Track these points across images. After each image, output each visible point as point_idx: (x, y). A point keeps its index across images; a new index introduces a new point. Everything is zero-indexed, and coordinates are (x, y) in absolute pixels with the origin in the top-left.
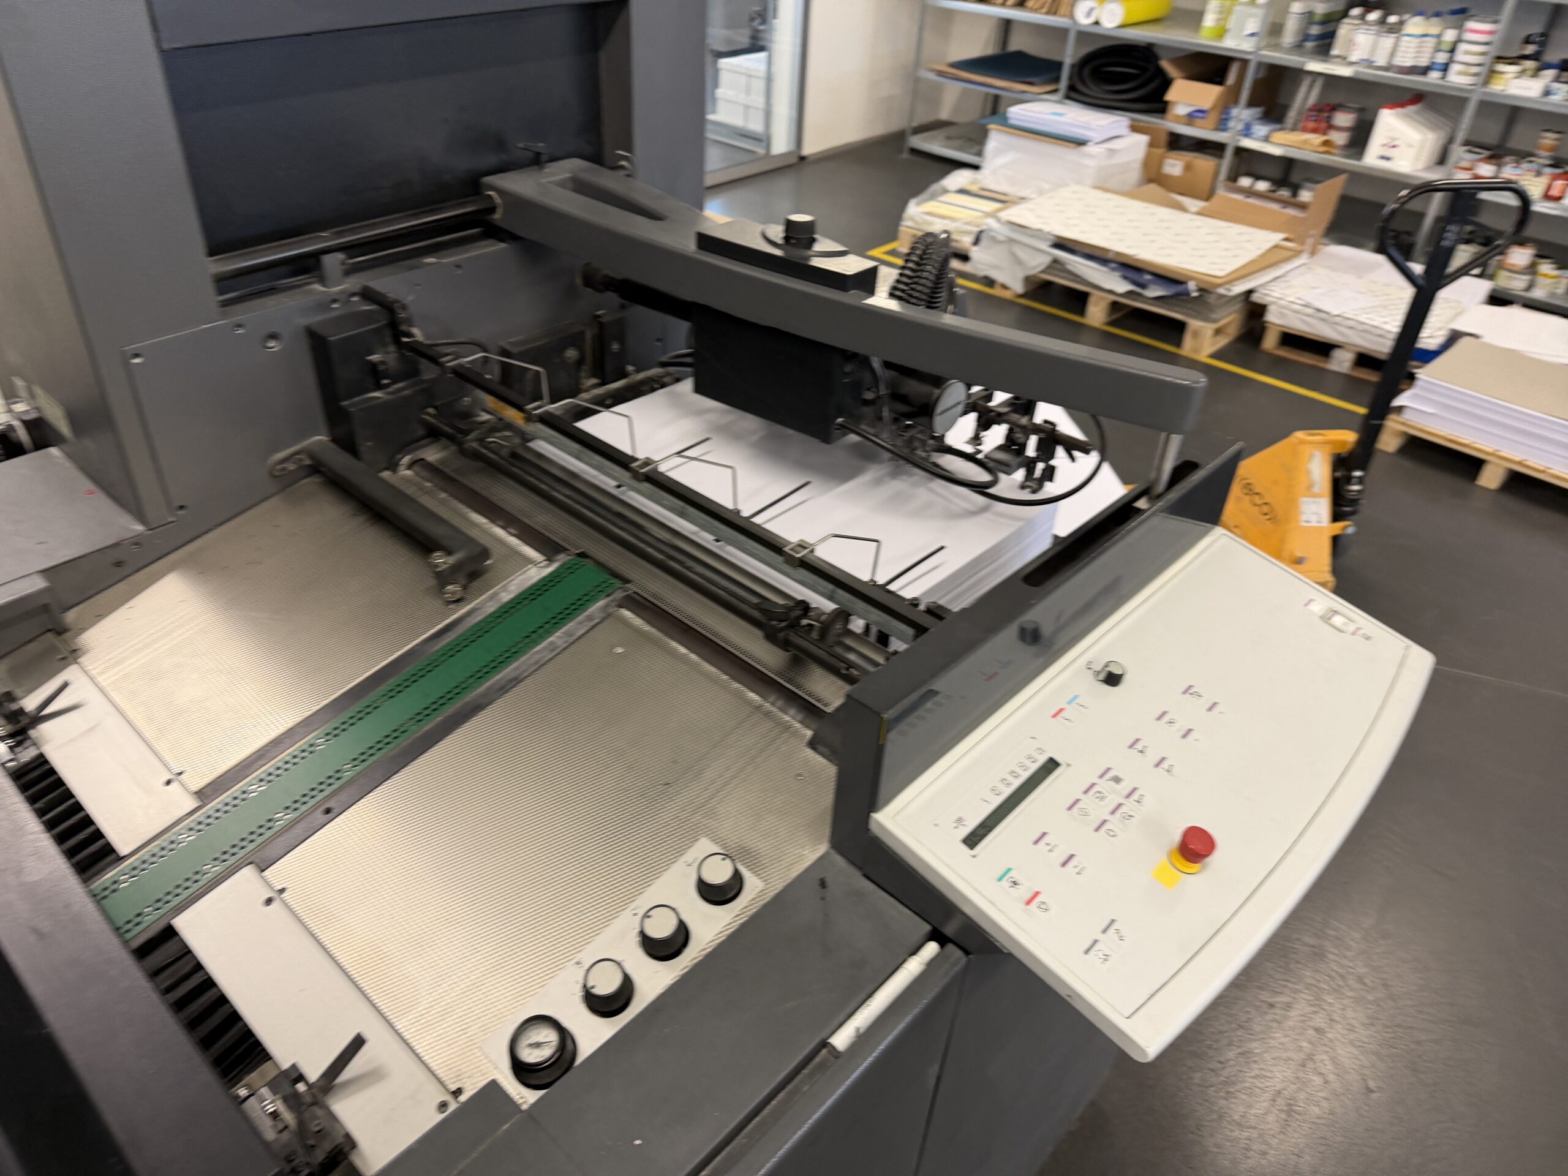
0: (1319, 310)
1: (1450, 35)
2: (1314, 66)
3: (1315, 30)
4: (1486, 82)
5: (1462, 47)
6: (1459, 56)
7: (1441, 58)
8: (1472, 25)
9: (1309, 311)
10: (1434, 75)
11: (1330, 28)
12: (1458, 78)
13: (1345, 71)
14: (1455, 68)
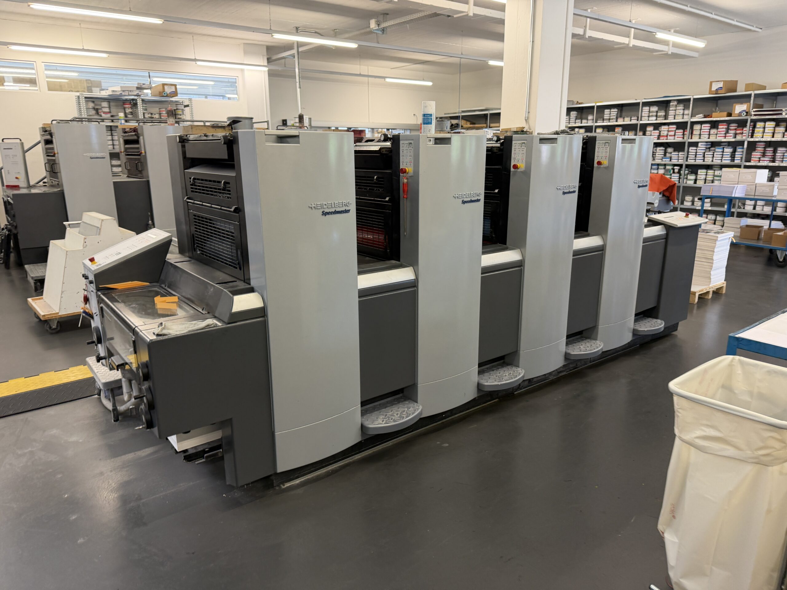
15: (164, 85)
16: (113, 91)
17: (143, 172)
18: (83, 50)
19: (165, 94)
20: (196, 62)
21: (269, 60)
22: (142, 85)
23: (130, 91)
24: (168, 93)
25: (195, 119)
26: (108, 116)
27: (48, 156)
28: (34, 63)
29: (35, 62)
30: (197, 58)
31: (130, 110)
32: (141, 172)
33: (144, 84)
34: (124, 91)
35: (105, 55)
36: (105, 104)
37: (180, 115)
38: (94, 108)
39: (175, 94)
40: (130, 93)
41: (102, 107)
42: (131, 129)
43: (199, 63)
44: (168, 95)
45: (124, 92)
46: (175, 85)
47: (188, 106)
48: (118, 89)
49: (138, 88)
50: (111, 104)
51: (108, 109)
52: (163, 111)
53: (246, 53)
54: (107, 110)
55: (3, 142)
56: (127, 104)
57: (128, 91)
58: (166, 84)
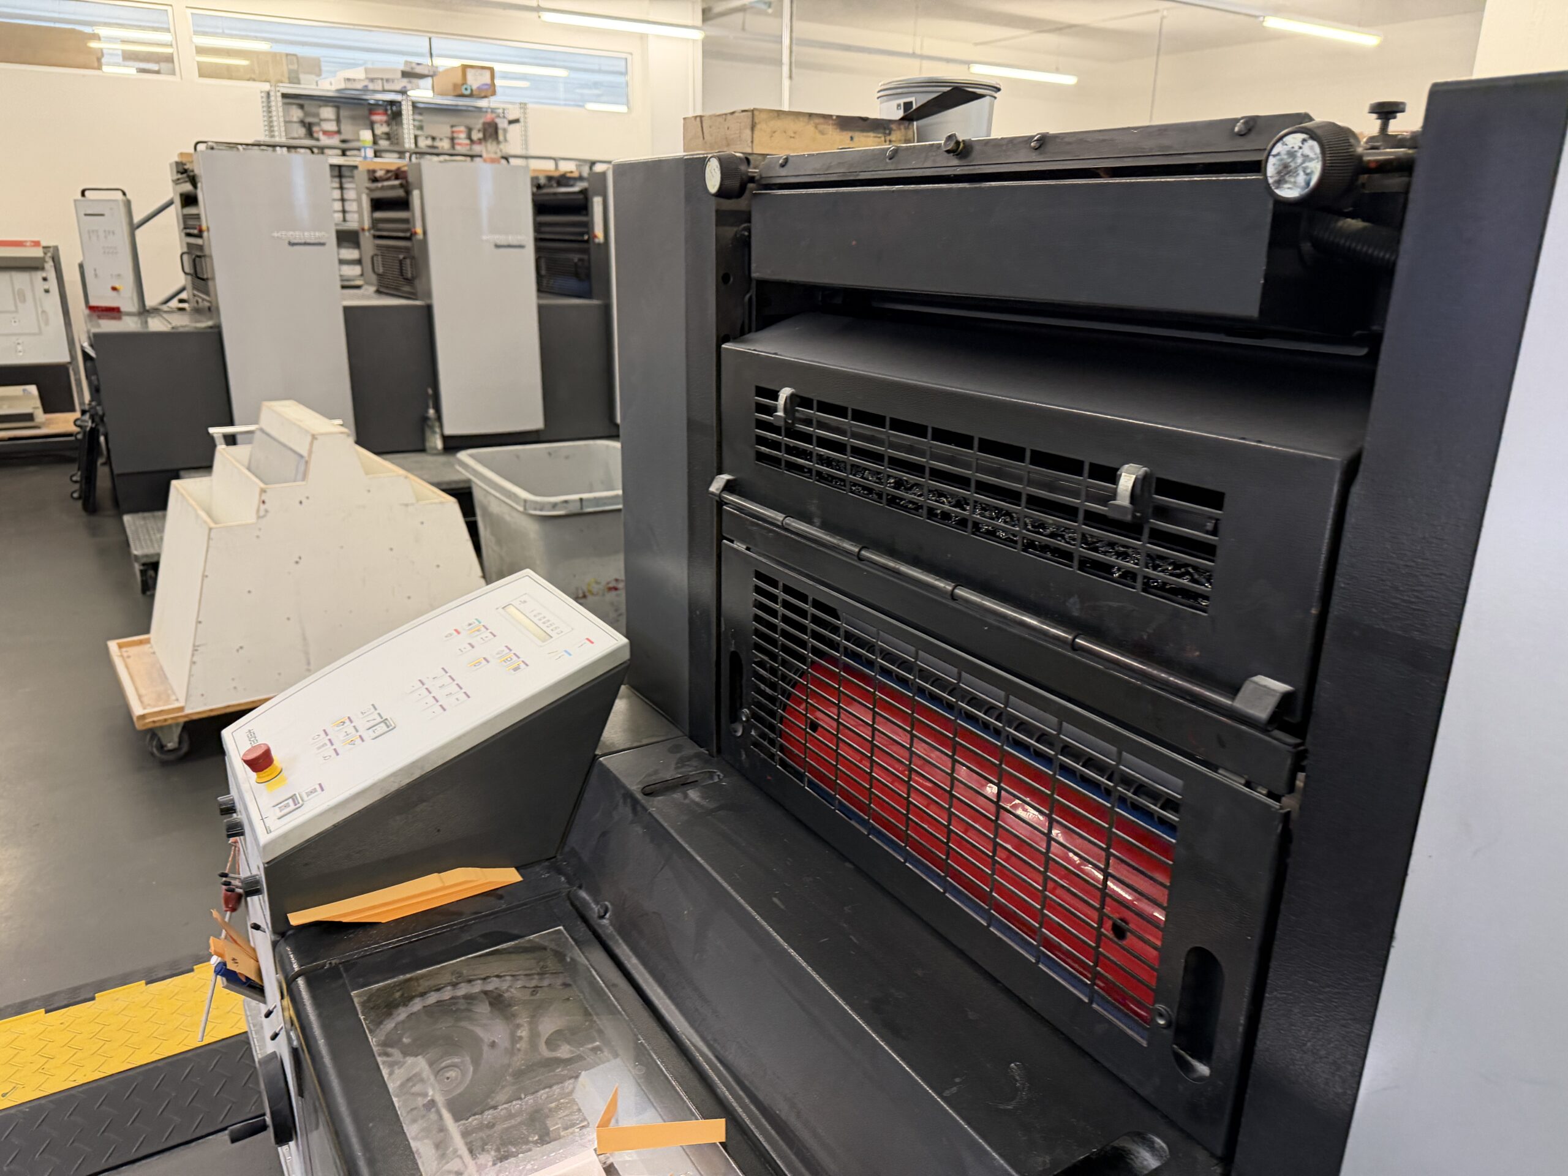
15: (465, 68)
16: (349, 80)
17: (417, 282)
19: (466, 90)
20: (542, 15)
21: (706, 14)
22: (414, 65)
23: (388, 80)
24: (474, 88)
25: (532, 152)
26: (335, 141)
27: (189, 235)
28: (169, 9)
29: (171, 5)
30: (543, 4)
31: (385, 129)
32: (410, 281)
33: (418, 64)
34: (372, 80)
36: (328, 112)
38: (302, 122)
39: (490, 90)
40: (387, 87)
41: (321, 120)
42: (388, 171)
43: (547, 17)
44: (474, 93)
45: (372, 82)
46: (491, 70)
47: (517, 121)
48: (359, 74)
49: (405, 74)
50: (343, 113)
51: (334, 123)
52: (459, 133)
54: (332, 126)
55: (83, 198)
56: (379, 114)
57: (382, 79)
58: (472, 67)
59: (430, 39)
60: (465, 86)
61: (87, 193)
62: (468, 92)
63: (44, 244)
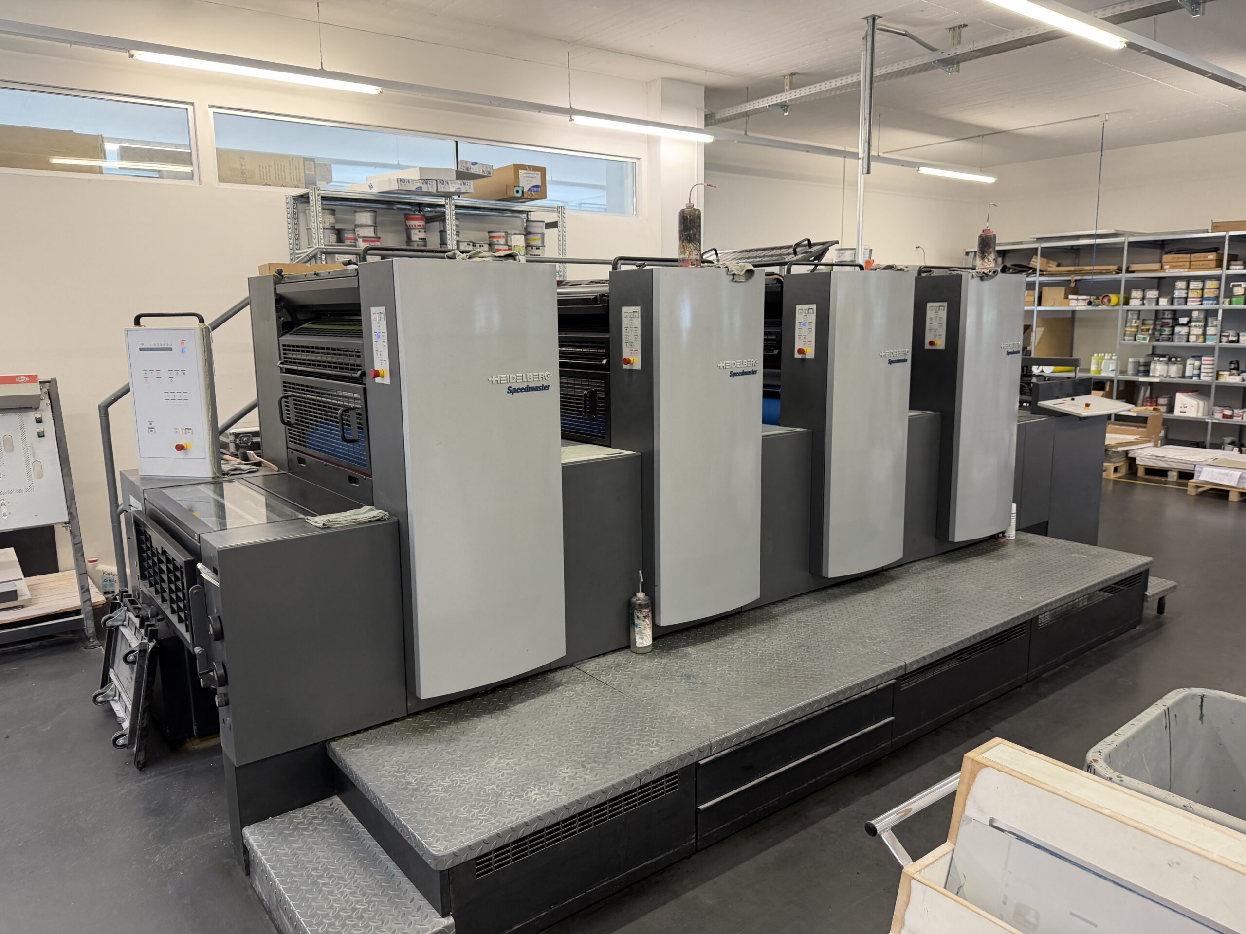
0: (1157, 456)
1: (1197, 363)
2: (1143, 379)
3: (1142, 368)
4: (1217, 379)
5: (1203, 367)
6: (1202, 370)
7: (1196, 372)
8: (1203, 358)
9: (1154, 457)
10: (1195, 379)
11: (1147, 368)
12: (1205, 378)
13: (1157, 380)
14: (1202, 375)
15: (518, 167)
16: (402, 180)
18: (321, 73)
19: (518, 192)
20: (574, 117)
21: (710, 120)
22: (469, 165)
23: (442, 181)
24: (525, 190)
25: (569, 256)
28: (190, 107)
29: (192, 104)
30: (575, 107)
31: (422, 235)
33: (474, 164)
34: (426, 181)
35: (372, 90)
36: (365, 217)
37: (538, 248)
38: (333, 228)
39: (539, 192)
40: (434, 189)
41: (357, 226)
43: (578, 119)
44: (525, 196)
45: (427, 183)
46: (542, 171)
47: (554, 225)
48: (413, 175)
49: (458, 175)
51: (372, 229)
52: (499, 237)
53: (667, 101)
54: (369, 232)
55: (137, 328)
56: (416, 219)
57: (436, 180)
58: (524, 167)
59: (456, 142)
60: (516, 189)
61: (142, 320)
62: (520, 195)
63: (42, 378)
